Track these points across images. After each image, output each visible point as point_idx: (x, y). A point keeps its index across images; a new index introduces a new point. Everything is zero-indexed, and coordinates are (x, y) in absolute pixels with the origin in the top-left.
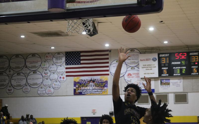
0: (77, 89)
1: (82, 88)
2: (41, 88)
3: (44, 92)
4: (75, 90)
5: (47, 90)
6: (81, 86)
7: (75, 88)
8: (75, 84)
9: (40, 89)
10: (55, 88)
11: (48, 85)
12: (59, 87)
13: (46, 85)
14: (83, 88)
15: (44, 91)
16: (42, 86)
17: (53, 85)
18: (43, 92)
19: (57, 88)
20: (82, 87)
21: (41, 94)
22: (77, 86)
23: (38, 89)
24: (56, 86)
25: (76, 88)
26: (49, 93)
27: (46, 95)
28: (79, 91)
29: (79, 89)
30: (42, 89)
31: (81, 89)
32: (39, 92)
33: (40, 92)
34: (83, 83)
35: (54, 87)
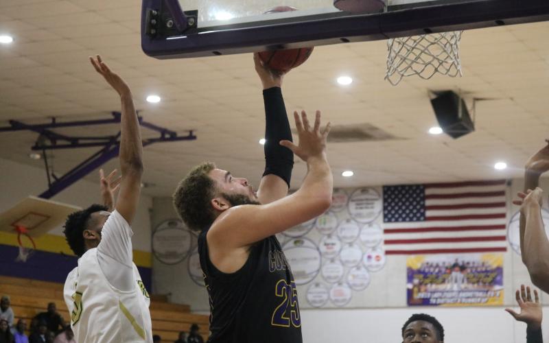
0: (416, 289)
1: (431, 286)
2: (317, 285)
3: (325, 297)
4: (410, 293)
5: (332, 292)
6: (427, 281)
7: (410, 286)
8: (410, 274)
9: (313, 289)
10: (355, 285)
11: (336, 277)
12: (366, 282)
13: (329, 277)
14: (434, 287)
15: (324, 293)
16: (319, 279)
17: (350, 278)
18: (321, 297)
19: (362, 285)
20: (432, 283)
21: (315, 302)
22: (416, 281)
23: (308, 289)
24: (358, 282)
25: (415, 286)
26: (337, 301)
27: (329, 304)
28: (422, 295)
29: (423, 288)
30: (318, 290)
31: (426, 291)
32: (310, 297)
33: (315, 297)
34: (432, 273)
35: (351, 283)
